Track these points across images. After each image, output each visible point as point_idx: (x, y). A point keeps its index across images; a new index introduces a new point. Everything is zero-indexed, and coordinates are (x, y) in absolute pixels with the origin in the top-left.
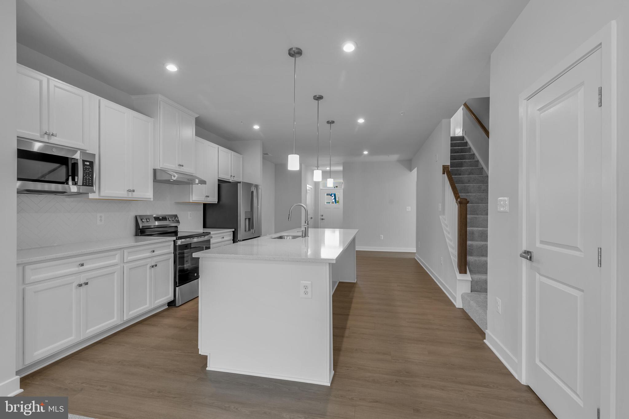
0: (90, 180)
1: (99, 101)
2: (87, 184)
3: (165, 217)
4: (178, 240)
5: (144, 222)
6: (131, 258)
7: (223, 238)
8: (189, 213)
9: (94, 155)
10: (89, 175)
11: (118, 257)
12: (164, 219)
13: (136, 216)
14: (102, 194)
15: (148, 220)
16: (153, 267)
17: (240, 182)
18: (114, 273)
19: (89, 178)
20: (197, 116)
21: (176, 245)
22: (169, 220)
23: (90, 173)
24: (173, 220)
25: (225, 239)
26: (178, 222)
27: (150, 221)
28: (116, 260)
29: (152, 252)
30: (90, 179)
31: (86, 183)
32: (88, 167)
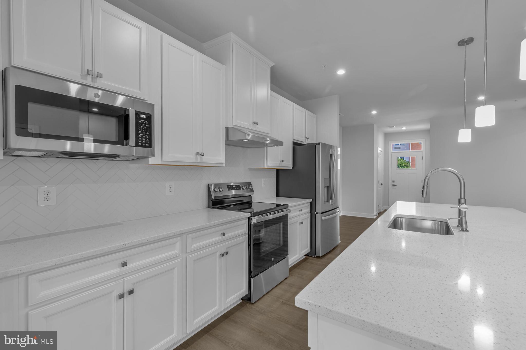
0: (147, 140)
1: (161, 36)
2: (144, 144)
3: (238, 185)
4: (252, 218)
5: (217, 191)
6: (194, 246)
7: (301, 210)
8: (263, 180)
9: (152, 105)
10: (146, 132)
11: (178, 246)
12: (238, 187)
13: (208, 184)
14: (165, 158)
15: (221, 190)
16: (223, 255)
17: (319, 144)
18: (173, 269)
19: (146, 136)
20: (273, 65)
21: (250, 224)
22: (243, 189)
23: (147, 130)
24: (247, 189)
25: (303, 211)
26: (252, 191)
27: (222, 190)
28: (175, 251)
29: (222, 235)
30: (148, 137)
31: (142, 143)
32: (144, 121)
